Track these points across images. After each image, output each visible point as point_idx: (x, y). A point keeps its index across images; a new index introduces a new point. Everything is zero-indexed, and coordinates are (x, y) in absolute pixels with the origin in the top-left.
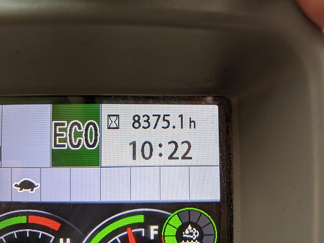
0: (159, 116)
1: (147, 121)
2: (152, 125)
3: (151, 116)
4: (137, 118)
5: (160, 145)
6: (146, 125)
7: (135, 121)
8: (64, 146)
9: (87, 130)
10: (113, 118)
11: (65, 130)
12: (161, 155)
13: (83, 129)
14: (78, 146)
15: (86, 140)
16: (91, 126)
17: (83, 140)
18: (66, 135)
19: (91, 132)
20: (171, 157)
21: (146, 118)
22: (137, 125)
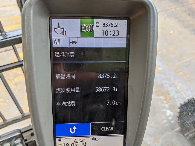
0: (110, 23)
1: (107, 24)
3: (108, 23)
5: (110, 32)
6: (107, 26)
7: (103, 24)
8: (84, 31)
9: (90, 27)
10: (97, 24)
12: (110, 34)
13: (89, 27)
14: (88, 31)
15: (90, 30)
16: (91, 26)
17: (89, 30)
18: (85, 28)
19: (91, 27)
20: (113, 35)
21: (106, 24)
22: (104, 26)
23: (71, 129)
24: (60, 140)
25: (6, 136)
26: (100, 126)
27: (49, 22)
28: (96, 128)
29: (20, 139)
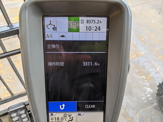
0: (93, 20)
2: (91, 22)
3: (91, 20)
4: (88, 21)
6: (90, 22)
8: (71, 27)
9: (76, 23)
11: (71, 23)
13: (75, 23)
14: (74, 27)
17: (75, 26)
18: (71, 25)
23: (60, 106)
24: (52, 115)
25: (13, 107)
26: (84, 104)
27: (43, 20)
28: (80, 106)
29: (24, 110)
